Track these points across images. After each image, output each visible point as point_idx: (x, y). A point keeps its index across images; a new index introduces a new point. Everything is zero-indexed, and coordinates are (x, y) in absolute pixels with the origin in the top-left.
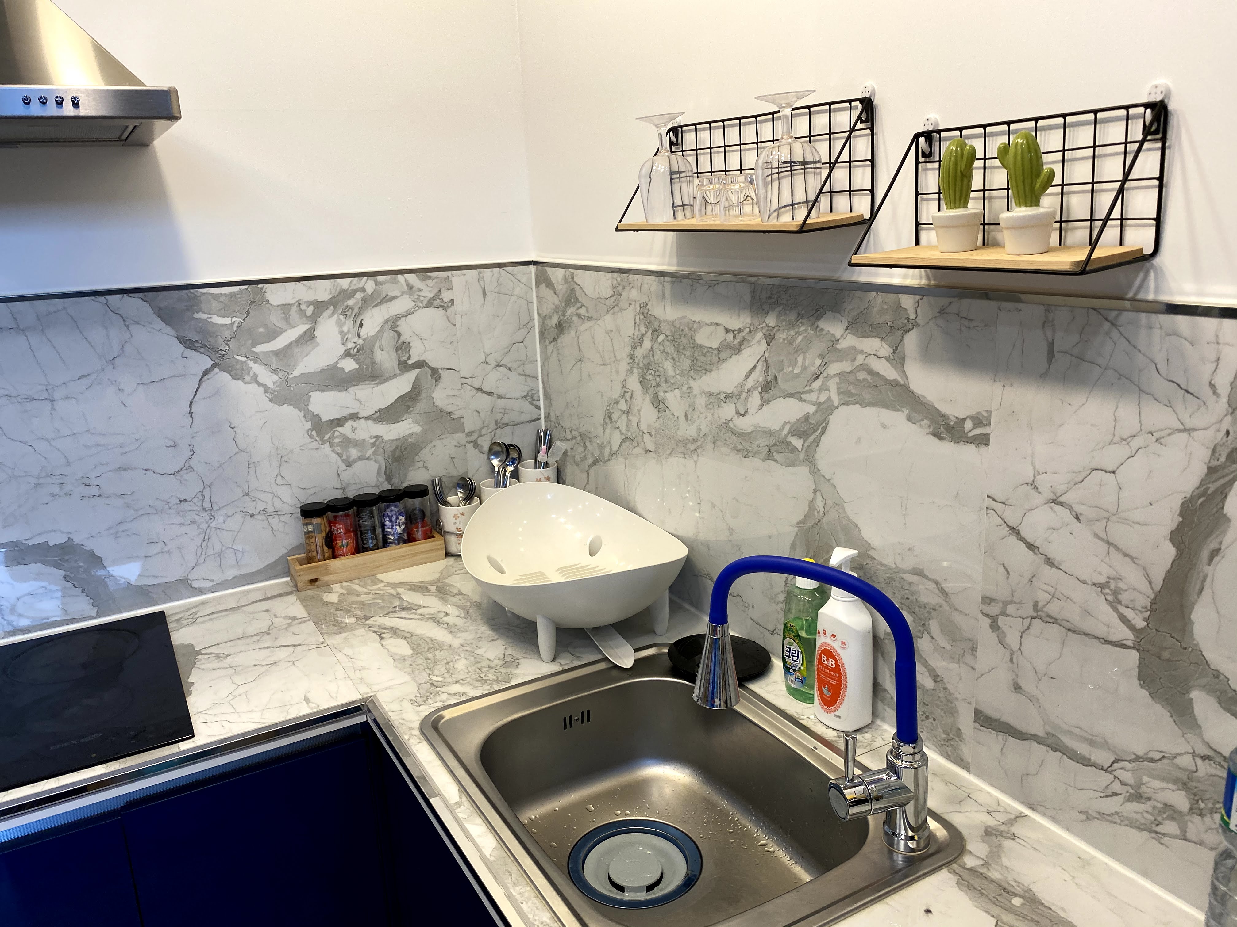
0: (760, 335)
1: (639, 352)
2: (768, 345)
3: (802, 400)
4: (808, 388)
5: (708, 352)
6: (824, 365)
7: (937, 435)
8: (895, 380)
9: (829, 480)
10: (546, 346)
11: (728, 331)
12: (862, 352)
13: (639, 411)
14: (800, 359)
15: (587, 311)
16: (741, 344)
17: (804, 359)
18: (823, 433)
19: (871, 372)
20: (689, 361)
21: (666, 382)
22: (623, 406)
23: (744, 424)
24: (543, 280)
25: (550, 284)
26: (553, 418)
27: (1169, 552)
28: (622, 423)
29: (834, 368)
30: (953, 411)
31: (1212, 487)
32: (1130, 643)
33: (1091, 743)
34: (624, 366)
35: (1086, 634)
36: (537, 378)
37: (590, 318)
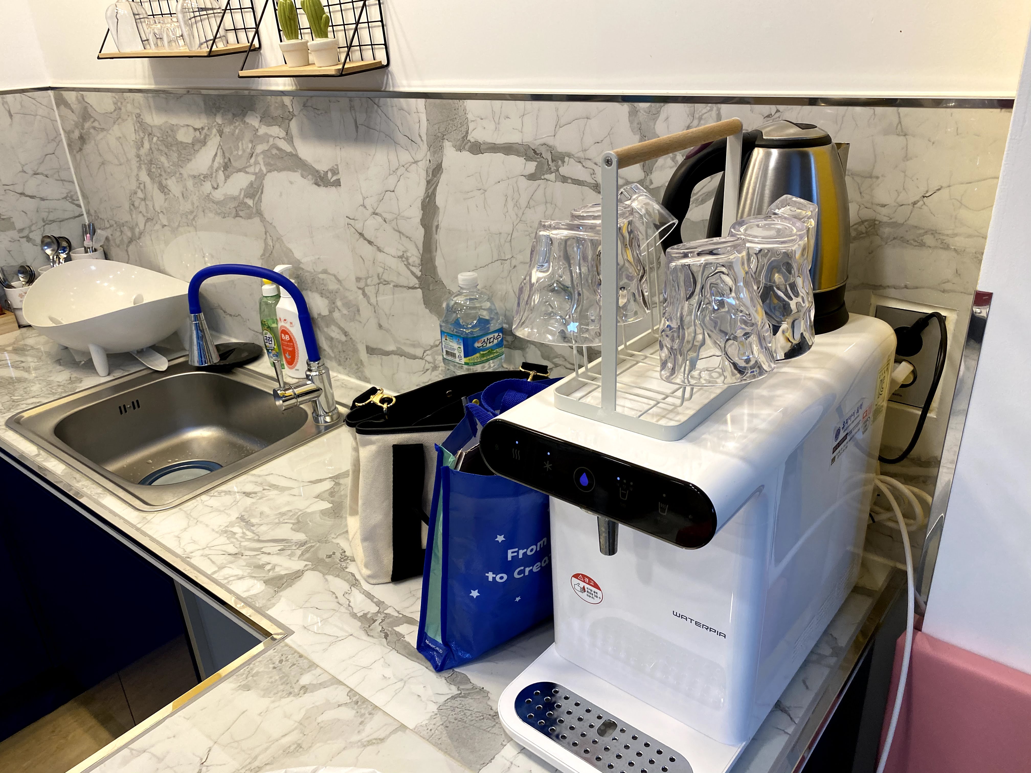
0: (214, 131)
1: (143, 152)
2: (221, 137)
3: (247, 173)
4: (248, 164)
5: (186, 146)
6: (253, 148)
7: (317, 184)
8: (291, 152)
9: (271, 224)
10: (75, 156)
11: (195, 129)
12: (271, 136)
13: (152, 197)
14: (240, 144)
15: (100, 124)
16: (205, 138)
17: (242, 144)
18: (262, 193)
19: (279, 149)
20: (176, 155)
21: (165, 172)
22: (140, 194)
23: (218, 195)
24: (61, 102)
25: (67, 105)
26: (92, 212)
27: (422, 231)
28: (142, 208)
29: (260, 148)
30: (322, 167)
31: (430, 191)
32: (417, 286)
33: (413, 346)
34: (134, 164)
35: (401, 286)
36: (73, 182)
37: (103, 130)
